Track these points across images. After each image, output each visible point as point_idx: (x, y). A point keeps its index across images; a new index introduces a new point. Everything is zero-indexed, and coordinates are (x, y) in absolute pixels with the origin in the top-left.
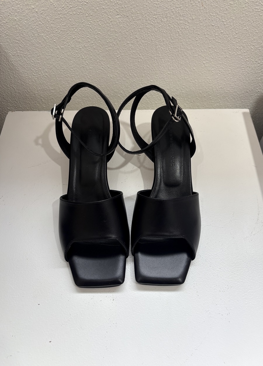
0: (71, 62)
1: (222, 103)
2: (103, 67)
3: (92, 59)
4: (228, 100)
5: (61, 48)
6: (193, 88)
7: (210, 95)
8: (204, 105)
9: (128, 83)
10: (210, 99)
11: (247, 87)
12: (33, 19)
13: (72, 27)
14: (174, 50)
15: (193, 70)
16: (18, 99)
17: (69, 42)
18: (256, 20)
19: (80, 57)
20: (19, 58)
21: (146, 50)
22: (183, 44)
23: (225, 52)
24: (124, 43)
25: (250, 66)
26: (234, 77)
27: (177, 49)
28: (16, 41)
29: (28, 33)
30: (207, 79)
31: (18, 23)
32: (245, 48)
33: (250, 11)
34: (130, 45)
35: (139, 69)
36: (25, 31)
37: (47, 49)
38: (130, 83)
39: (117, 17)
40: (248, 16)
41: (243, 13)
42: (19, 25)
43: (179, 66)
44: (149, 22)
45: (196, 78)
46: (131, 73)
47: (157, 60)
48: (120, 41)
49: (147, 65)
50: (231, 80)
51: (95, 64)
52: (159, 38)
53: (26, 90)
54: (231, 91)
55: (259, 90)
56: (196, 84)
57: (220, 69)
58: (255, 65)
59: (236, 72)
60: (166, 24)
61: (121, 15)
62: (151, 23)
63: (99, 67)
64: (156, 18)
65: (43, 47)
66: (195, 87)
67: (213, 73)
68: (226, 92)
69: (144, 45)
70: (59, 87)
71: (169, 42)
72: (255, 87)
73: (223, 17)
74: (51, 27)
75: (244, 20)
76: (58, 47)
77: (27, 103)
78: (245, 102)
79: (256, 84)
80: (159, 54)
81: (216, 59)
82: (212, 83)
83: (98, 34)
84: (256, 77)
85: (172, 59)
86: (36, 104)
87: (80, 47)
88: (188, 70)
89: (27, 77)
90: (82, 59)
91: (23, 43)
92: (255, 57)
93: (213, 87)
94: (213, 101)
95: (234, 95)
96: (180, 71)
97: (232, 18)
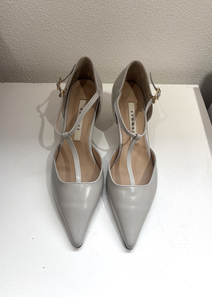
0: (55, 42)
1: (177, 80)
2: (81, 47)
3: (72, 40)
4: (182, 77)
5: (47, 29)
6: (154, 67)
7: (167, 73)
8: (162, 81)
9: (101, 62)
10: (167, 76)
11: (197, 67)
12: (24, 4)
13: (57, 12)
14: (140, 35)
15: (155, 52)
16: (7, 72)
17: (54, 24)
18: (207, 12)
19: (62, 37)
20: (10, 37)
21: (117, 33)
22: (147, 30)
23: (181, 37)
24: (100, 27)
25: (201, 50)
26: (187, 58)
27: (143, 33)
28: (8, 23)
29: (20, 16)
30: (166, 59)
31: (12, 7)
32: (197, 34)
33: (203, 4)
34: (105, 29)
35: (110, 49)
36: (17, 14)
37: (35, 30)
38: (102, 61)
39: (95, 5)
40: (201, 9)
41: (197, 6)
42: (12, 9)
43: (144, 48)
44: (121, 10)
45: (156, 58)
46: (104, 53)
47: (126, 43)
48: (96, 25)
49: (118, 47)
50: (185, 61)
51: (74, 44)
52: (128, 24)
53: (14, 65)
54: (184, 70)
55: (207, 70)
56: (157, 64)
57: (177, 52)
58: (205, 49)
59: (189, 54)
60: (135, 12)
61: (98, 3)
62: (123, 11)
63: (78, 47)
64: (127, 7)
65: (32, 28)
66: (156, 66)
67: (170, 54)
68: (180, 71)
69: (116, 29)
70: (43, 63)
71: (136, 27)
72: (203, 68)
73: (181, 9)
74: (40, 11)
75: (197, 12)
76: (44, 28)
77: (15, 76)
78: (195, 79)
79: (204, 65)
80: (128, 37)
81: (173, 43)
82: (169, 63)
83: (79, 19)
84: (204, 59)
85: (138, 42)
86: (22, 77)
87: (63, 29)
88: (150, 52)
89: (16, 53)
90: (64, 39)
91: (15, 24)
92: (205, 42)
93: (170, 66)
94: (170, 78)
95: (186, 74)
96: (144, 52)
97: (188, 9)
